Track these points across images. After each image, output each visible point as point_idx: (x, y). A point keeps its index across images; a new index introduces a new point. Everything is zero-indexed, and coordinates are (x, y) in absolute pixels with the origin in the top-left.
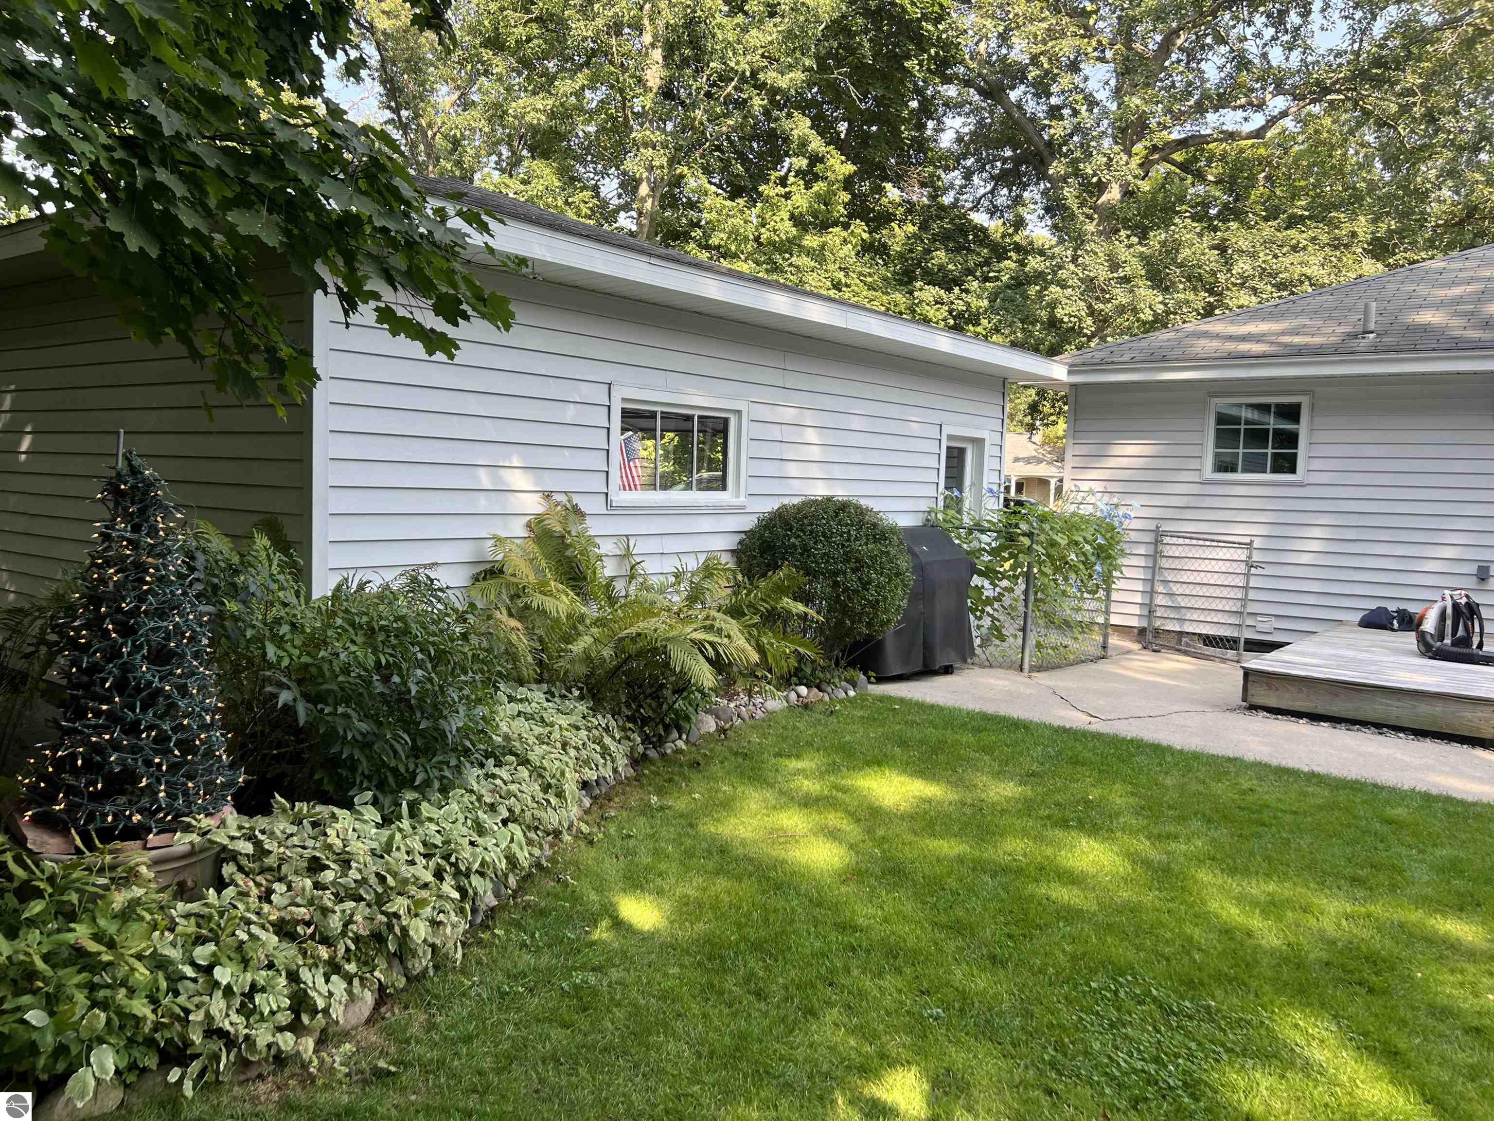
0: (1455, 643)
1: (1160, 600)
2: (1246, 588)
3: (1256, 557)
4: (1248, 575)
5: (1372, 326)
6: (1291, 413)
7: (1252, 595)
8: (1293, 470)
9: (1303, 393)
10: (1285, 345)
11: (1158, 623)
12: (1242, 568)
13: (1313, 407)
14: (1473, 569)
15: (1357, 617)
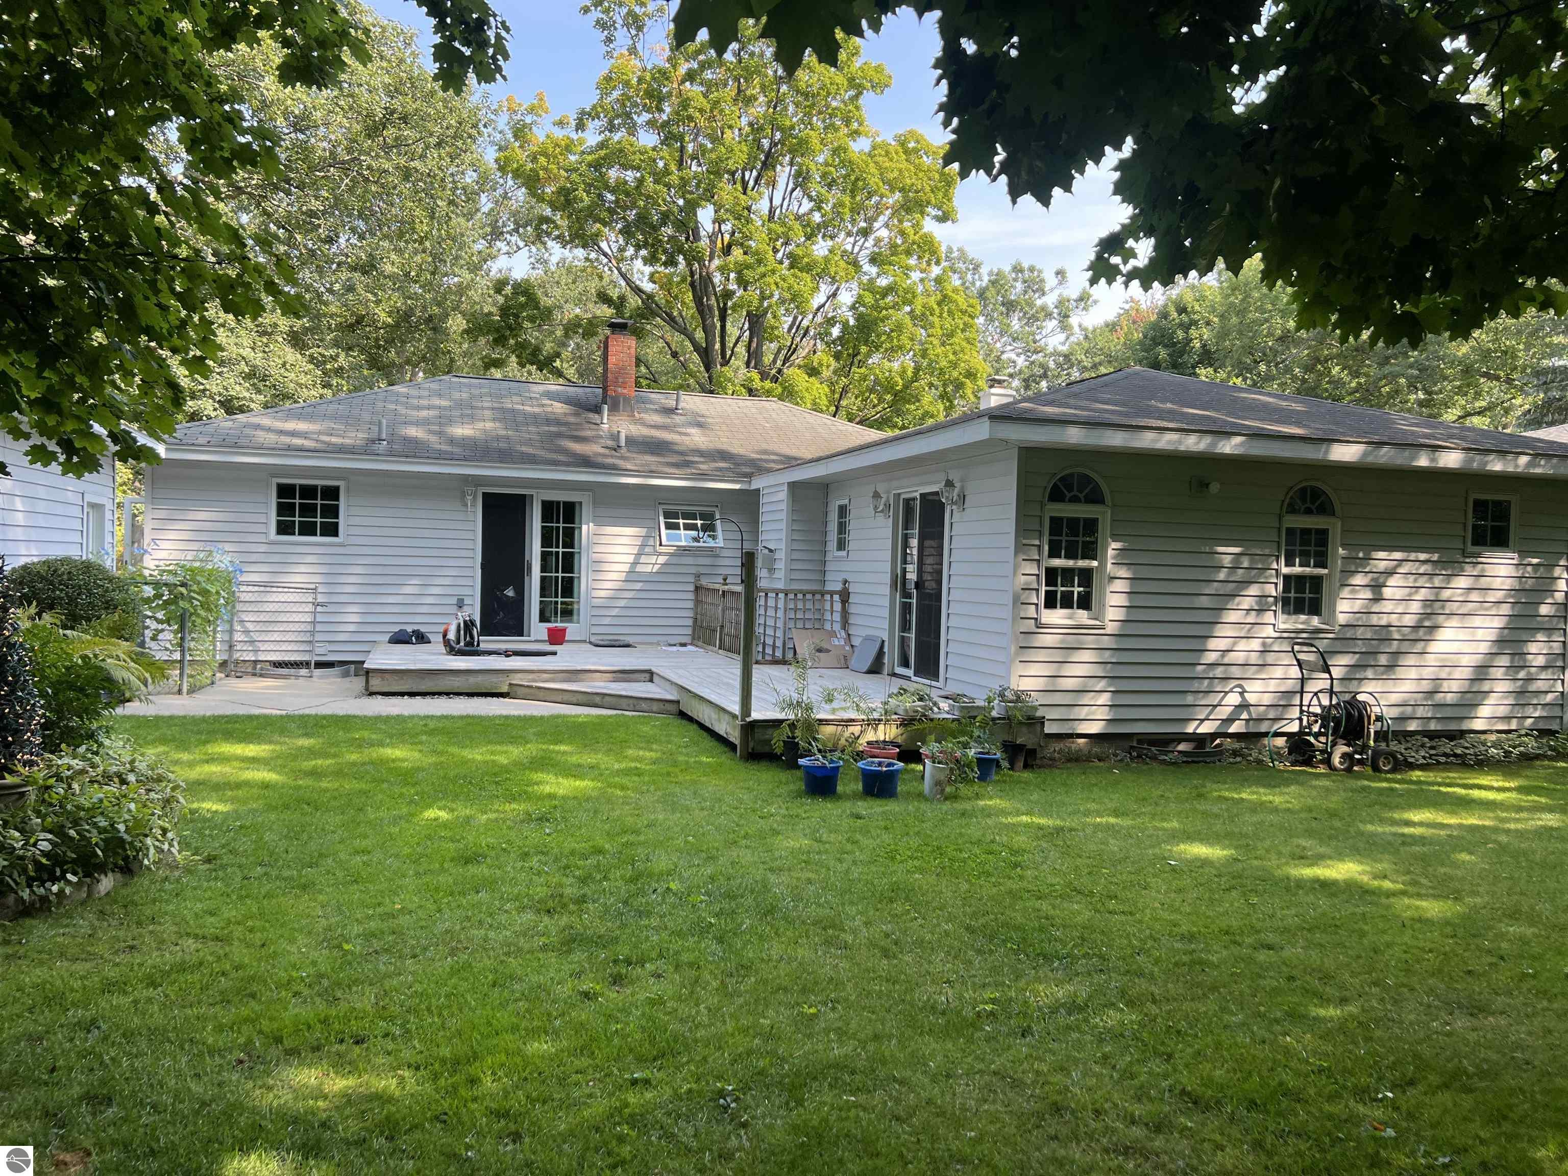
0: (466, 645)
1: (238, 637)
2: (314, 623)
3: (321, 599)
4: (315, 613)
5: (384, 436)
6: (332, 493)
7: (319, 627)
8: (336, 534)
9: (343, 479)
10: (328, 444)
11: (236, 655)
12: (310, 608)
13: (348, 490)
14: (454, 601)
15: (387, 637)
